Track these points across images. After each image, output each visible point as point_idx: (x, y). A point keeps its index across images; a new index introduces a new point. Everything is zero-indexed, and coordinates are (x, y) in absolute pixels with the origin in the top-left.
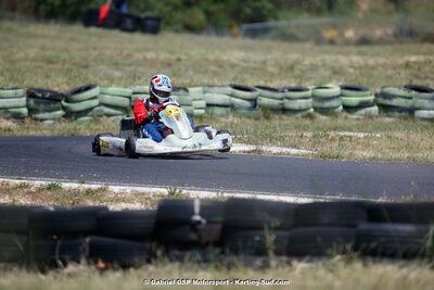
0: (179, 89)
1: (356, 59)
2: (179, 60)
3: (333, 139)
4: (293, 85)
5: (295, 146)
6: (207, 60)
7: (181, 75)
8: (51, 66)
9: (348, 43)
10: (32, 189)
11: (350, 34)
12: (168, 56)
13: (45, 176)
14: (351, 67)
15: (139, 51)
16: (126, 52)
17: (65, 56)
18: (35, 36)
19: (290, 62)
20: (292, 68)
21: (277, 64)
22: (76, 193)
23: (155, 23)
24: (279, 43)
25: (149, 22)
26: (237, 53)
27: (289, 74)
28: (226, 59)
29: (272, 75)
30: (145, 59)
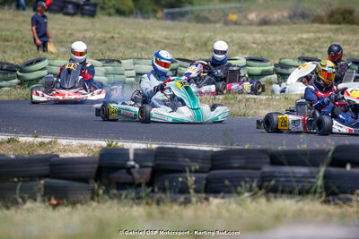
0: (114, 61)
1: (258, 36)
2: (113, 37)
3: (240, 101)
6: (136, 38)
7: (114, 50)
8: (7, 43)
9: (251, 23)
11: (252, 16)
12: (104, 35)
13: (5, 132)
14: (254, 43)
15: (79, 31)
16: (68, 32)
17: (18, 35)
19: (204, 39)
20: (205, 44)
21: (193, 41)
22: (31, 145)
23: (92, 9)
24: (194, 24)
25: (87, 8)
26: (160, 33)
27: (204, 49)
28: (150, 36)
29: (190, 50)
30: (84, 37)
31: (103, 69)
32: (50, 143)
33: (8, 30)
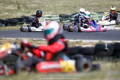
0: (101, 13)
2: (101, 4)
6: (109, 4)
7: (102, 9)
8: (66, 8)
12: (98, 4)
15: (90, 3)
16: (87, 3)
17: (70, 5)
22: (73, 43)
26: (117, 2)
28: (114, 4)
30: (92, 5)
31: (98, 16)
32: (80, 42)
33: (66, 3)
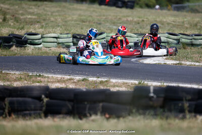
0: (143, 34)
2: (143, 21)
4: (197, 33)
5: (197, 62)
6: (156, 21)
7: (144, 28)
8: (84, 23)
10: (75, 81)
12: (138, 19)
13: (81, 74)
15: (124, 17)
16: (119, 17)
17: (90, 19)
18: (77, 9)
19: (195, 22)
20: (196, 25)
21: (189, 23)
22: (95, 82)
23: (132, 4)
24: (190, 13)
25: (129, 3)
26: (170, 18)
27: (195, 28)
28: (165, 20)
29: (187, 28)
30: (127, 20)
31: (137, 39)
32: (106, 81)
33: (85, 16)
